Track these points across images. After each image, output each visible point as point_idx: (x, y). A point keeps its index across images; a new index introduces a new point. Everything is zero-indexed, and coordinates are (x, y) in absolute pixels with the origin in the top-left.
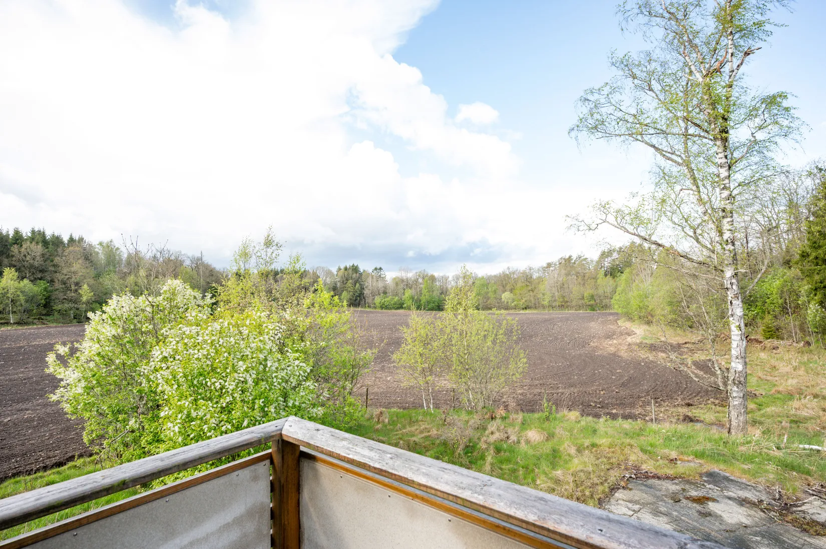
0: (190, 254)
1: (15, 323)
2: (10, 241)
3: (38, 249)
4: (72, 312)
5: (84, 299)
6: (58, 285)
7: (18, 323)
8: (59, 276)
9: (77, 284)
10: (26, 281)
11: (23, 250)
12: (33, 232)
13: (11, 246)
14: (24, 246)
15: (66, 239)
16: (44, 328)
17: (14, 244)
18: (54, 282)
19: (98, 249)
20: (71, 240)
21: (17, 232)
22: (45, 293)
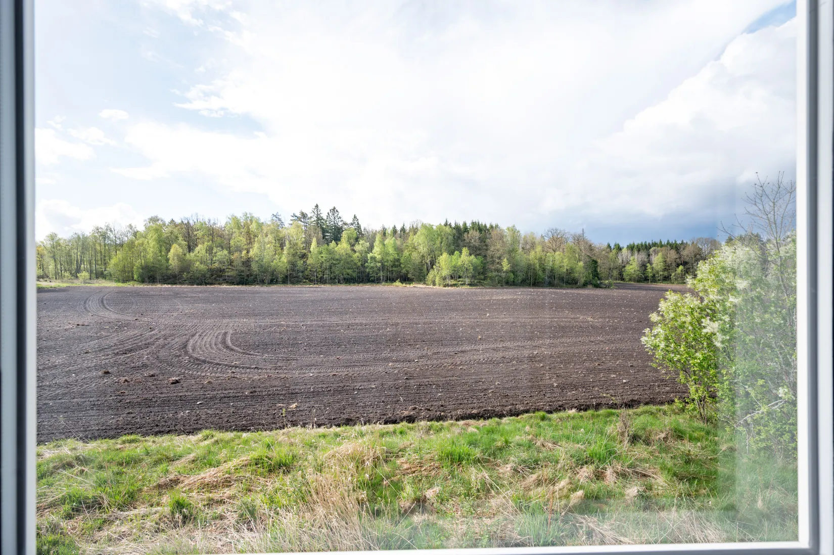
0: (572, 232)
1: (468, 284)
2: (462, 230)
3: (476, 234)
4: (497, 278)
5: (505, 269)
6: (489, 259)
7: (470, 285)
8: (489, 253)
9: (499, 258)
10: (473, 256)
11: (469, 235)
12: (473, 223)
13: (463, 233)
14: (470, 233)
15: (488, 226)
16: (483, 288)
17: (465, 232)
18: (487, 257)
19: (507, 233)
20: (492, 227)
21: (465, 224)
22: (482, 265)
